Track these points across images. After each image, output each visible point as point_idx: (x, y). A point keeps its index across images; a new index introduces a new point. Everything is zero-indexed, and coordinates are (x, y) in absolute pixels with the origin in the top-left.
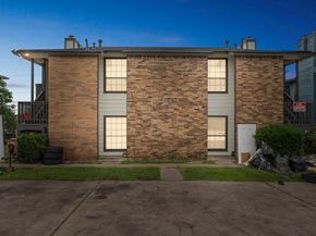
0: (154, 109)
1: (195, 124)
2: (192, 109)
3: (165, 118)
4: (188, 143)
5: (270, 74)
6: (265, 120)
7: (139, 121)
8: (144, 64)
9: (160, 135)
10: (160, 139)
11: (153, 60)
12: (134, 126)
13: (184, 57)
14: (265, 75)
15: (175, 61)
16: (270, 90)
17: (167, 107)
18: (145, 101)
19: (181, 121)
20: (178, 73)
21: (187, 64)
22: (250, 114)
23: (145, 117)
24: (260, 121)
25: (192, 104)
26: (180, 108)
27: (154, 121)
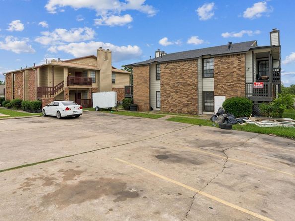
0: (172, 88)
1: (191, 96)
2: (189, 88)
3: (176, 92)
4: (187, 105)
5: (235, 65)
6: (233, 94)
7: (166, 94)
8: (167, 67)
9: (174, 101)
10: (174, 103)
11: (171, 64)
12: (163, 96)
13: (185, 61)
14: (232, 66)
15: (181, 63)
16: (235, 75)
17: (177, 87)
18: (168, 84)
19: (184, 94)
20: (182, 70)
21: (187, 64)
22: (222, 91)
23: (168, 92)
24: (229, 94)
25: (189, 85)
26: (184, 88)
27: (172, 94)
